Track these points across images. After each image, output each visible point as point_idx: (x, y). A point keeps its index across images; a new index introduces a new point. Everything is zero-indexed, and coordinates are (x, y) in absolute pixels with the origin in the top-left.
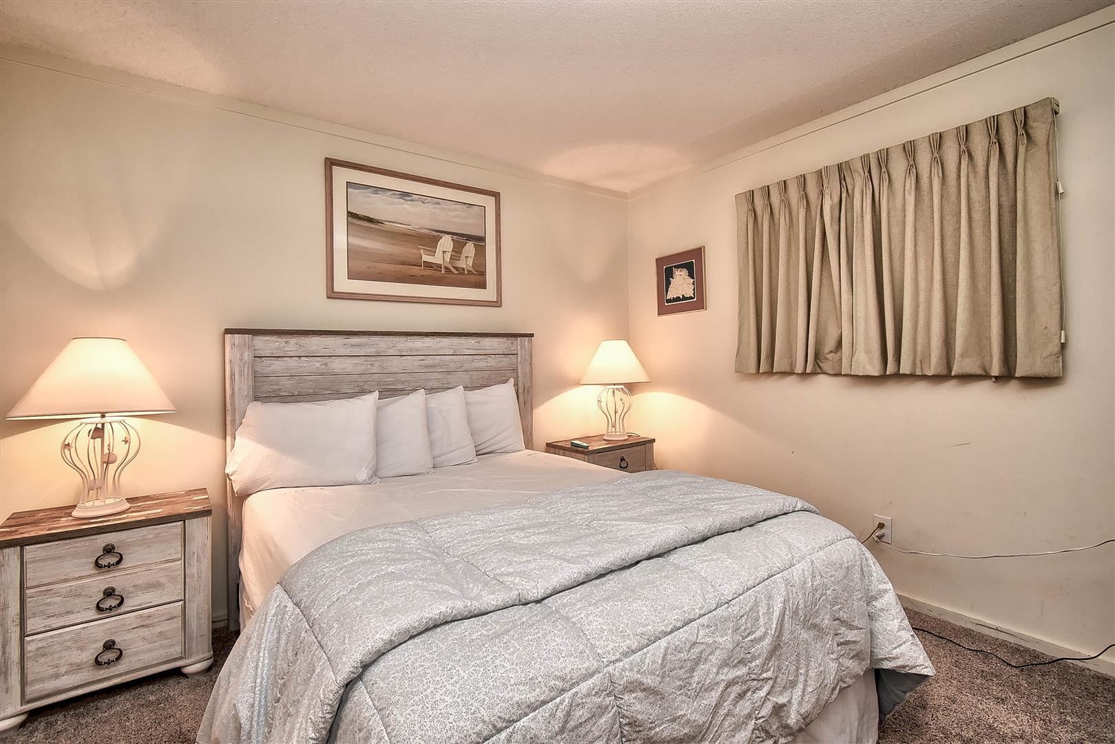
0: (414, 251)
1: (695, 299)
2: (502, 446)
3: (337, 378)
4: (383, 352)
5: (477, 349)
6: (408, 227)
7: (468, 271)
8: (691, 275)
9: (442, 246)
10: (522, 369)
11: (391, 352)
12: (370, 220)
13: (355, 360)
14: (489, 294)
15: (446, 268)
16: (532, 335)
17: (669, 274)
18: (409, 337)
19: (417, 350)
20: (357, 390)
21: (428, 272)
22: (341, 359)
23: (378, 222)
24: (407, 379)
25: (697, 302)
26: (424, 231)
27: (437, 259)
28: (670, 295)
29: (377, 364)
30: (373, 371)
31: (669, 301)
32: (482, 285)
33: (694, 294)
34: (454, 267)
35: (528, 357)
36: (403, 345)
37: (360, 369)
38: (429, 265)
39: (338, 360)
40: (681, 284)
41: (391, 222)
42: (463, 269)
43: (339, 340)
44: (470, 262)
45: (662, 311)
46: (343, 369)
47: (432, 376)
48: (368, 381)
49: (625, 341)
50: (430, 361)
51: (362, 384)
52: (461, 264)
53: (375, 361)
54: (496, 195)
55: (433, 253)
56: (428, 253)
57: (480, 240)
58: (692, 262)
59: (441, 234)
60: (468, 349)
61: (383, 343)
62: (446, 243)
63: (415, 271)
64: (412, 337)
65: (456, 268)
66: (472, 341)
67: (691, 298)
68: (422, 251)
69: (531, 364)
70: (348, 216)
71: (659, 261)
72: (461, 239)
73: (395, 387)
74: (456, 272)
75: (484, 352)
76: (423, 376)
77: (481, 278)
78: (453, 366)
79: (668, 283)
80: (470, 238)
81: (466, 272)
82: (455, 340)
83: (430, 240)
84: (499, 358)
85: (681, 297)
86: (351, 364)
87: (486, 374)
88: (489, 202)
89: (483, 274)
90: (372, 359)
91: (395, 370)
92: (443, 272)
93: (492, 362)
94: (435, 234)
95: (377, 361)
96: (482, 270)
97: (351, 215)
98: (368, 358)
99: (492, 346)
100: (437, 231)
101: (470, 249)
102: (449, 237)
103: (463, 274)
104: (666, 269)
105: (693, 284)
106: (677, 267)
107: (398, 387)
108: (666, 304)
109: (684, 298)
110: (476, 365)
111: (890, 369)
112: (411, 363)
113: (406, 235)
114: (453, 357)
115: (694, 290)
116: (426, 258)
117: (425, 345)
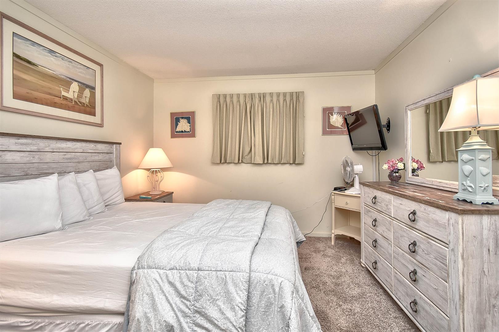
0: (57, 88)
1: (191, 133)
2: (115, 201)
3: (9, 166)
4: (42, 149)
5: (95, 150)
6: (53, 72)
7: (86, 105)
8: (189, 122)
9: (73, 88)
10: (116, 161)
11: (47, 149)
12: (29, 62)
13: (22, 154)
14: (96, 119)
15: (75, 102)
16: (120, 144)
17: (177, 120)
18: (58, 141)
19: (63, 149)
20: (23, 174)
21: (64, 102)
22: (12, 153)
23: (34, 64)
24: (55, 166)
25: (191, 134)
26: (63, 77)
27: (70, 95)
28: (178, 130)
29: (37, 157)
30: (34, 161)
31: (177, 132)
32: (94, 114)
33: (190, 130)
34: (79, 101)
35: (119, 155)
36: (54, 146)
37: (26, 160)
38: (65, 98)
39: (9, 154)
40: (183, 125)
41: (43, 67)
42: (84, 104)
43: (13, 140)
44: (87, 100)
45: (173, 136)
46: (13, 160)
47: (70, 164)
48: (31, 168)
49: (161, 149)
50: (69, 156)
51: (26, 170)
52: (83, 100)
53: (36, 155)
54: (101, 65)
55: (68, 91)
56: (66, 91)
57: (93, 88)
58: (190, 117)
59: (73, 81)
60: (90, 149)
61: (42, 144)
62: (75, 87)
63: (57, 100)
64: (60, 141)
65: (80, 103)
66: (92, 145)
67: (188, 132)
68: (61, 89)
69: (120, 158)
70: (13, 56)
71: (172, 114)
72: (83, 86)
73: (48, 172)
74: (80, 105)
75: (98, 151)
76: (65, 164)
77: (92, 110)
78: (81, 159)
79: (177, 125)
80: (88, 86)
81: (85, 106)
82: (84, 144)
83: (67, 82)
84: (105, 155)
85: (184, 131)
86: (19, 156)
87: (98, 164)
88: (97, 68)
89: (94, 108)
90: (34, 153)
91: (48, 160)
92: (73, 103)
93: (101, 157)
94: (70, 80)
95: (37, 155)
96: (94, 106)
97: (15, 55)
98: (31, 153)
99: (102, 149)
100: (70, 79)
101: (87, 92)
102: (76, 83)
103: (84, 106)
104: (176, 118)
105: (190, 126)
106: (182, 118)
107: (50, 172)
108: (175, 133)
109: (185, 132)
110: (93, 158)
111: (266, 162)
112: (57, 157)
113: (52, 77)
114: (81, 153)
115: (190, 129)
116: (64, 93)
117: (67, 146)
